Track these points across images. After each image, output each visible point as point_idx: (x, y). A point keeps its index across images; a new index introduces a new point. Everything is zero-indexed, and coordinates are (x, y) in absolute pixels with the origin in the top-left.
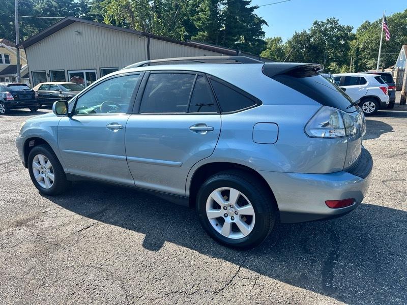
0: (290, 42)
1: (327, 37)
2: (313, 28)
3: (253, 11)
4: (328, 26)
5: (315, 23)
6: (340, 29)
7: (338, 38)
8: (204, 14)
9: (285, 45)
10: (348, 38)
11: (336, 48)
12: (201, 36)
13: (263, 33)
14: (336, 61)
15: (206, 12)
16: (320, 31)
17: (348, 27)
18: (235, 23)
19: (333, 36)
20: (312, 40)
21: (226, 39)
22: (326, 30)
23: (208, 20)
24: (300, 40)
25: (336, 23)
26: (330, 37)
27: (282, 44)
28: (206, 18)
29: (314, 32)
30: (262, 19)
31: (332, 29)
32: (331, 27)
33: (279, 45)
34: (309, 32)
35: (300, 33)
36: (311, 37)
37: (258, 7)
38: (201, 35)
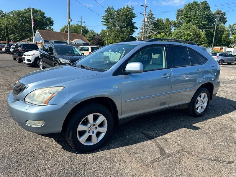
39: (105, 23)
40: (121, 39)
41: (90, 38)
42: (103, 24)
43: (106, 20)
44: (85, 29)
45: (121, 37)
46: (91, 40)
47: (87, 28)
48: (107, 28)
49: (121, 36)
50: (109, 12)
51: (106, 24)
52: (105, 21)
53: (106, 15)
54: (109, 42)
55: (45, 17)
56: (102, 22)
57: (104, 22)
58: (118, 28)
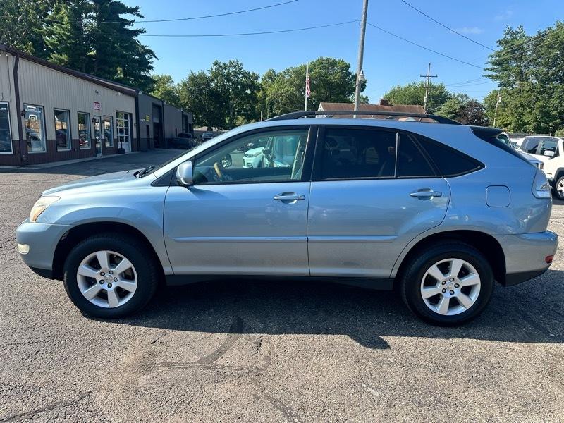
0: (185, 85)
1: (231, 84)
2: (214, 70)
3: (137, 35)
4: (232, 70)
5: (216, 64)
6: (245, 75)
7: (244, 86)
8: (60, 27)
9: (177, 87)
10: (255, 88)
11: (243, 99)
12: (55, 61)
13: (151, 68)
14: (243, 114)
15: (63, 24)
16: (222, 75)
17: (254, 74)
18: (112, 48)
19: (238, 84)
20: (213, 85)
21: (98, 69)
22: (229, 74)
23: (69, 38)
24: (197, 83)
25: (239, 67)
26: (235, 83)
27: (172, 85)
28: (65, 34)
29: (215, 76)
30: (147, 48)
31: (237, 74)
32: (235, 71)
33: (170, 86)
34: (208, 75)
35: (197, 74)
36: (212, 81)
37: (145, 32)
38: (56, 58)
39: (494, 73)
40: (541, 112)
41: (452, 113)
42: (489, 76)
43: (500, 64)
44: (441, 93)
45: (540, 106)
46: (454, 117)
47: (447, 89)
48: (501, 84)
49: (538, 104)
50: (507, 42)
51: (497, 76)
52: (495, 67)
53: (501, 52)
54: (502, 123)
55: (350, 73)
56: (485, 70)
57: (491, 70)
58: (535, 81)
